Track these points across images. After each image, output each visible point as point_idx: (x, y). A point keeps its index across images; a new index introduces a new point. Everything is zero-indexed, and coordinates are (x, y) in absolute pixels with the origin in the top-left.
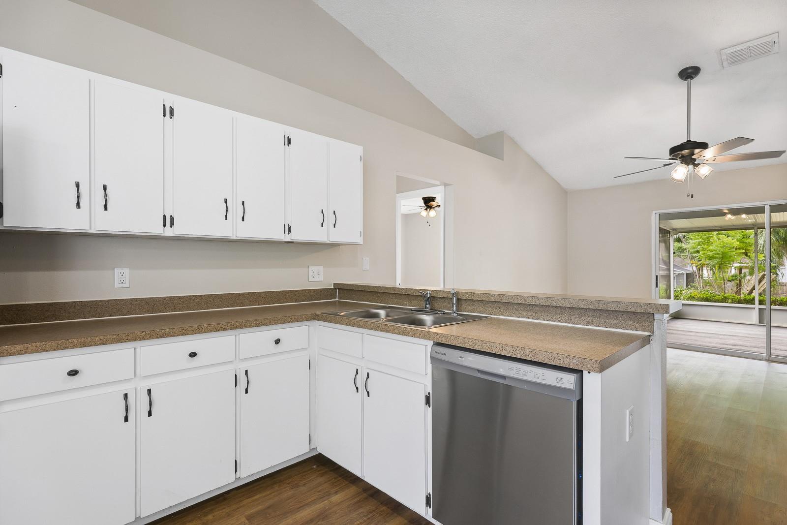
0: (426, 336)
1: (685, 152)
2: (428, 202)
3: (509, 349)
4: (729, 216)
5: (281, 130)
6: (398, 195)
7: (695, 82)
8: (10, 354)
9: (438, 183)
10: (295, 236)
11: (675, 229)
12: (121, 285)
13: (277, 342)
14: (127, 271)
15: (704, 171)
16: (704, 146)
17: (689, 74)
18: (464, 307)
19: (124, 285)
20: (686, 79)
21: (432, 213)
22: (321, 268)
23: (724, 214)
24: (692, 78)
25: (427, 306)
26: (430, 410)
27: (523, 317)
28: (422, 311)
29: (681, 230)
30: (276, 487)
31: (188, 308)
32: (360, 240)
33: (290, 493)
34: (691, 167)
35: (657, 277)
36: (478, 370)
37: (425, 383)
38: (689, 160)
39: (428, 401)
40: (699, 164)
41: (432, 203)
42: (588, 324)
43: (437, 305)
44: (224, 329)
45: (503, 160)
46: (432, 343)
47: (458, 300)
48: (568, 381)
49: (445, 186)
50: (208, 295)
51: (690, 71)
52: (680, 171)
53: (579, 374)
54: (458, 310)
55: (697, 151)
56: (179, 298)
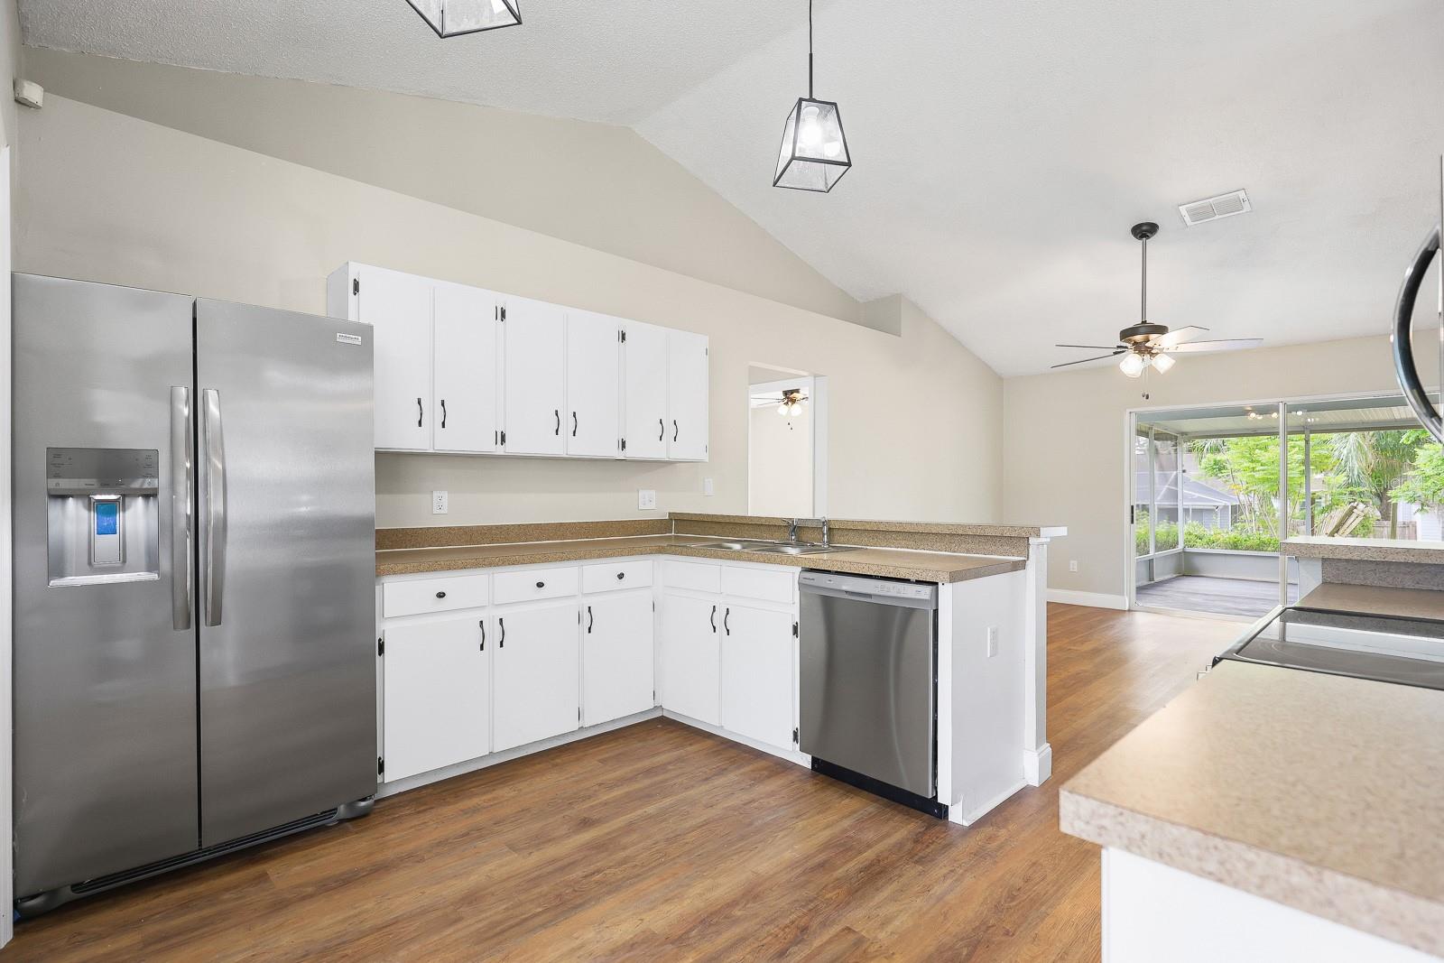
0: (793, 561)
1: (1139, 338)
2: (789, 396)
3: (875, 568)
4: (1253, 415)
5: (616, 324)
6: (751, 387)
7: (1152, 242)
8: (395, 573)
9: (805, 374)
10: (630, 453)
11: (1186, 434)
12: (439, 512)
13: (621, 576)
14: (445, 495)
15: (1163, 363)
16: (1161, 330)
17: (1144, 231)
18: (836, 538)
19: (442, 512)
20: (1141, 237)
21: (796, 409)
22: (653, 493)
23: (1246, 413)
24: (1148, 237)
25: (793, 538)
26: (797, 640)
27: (902, 547)
28: (787, 544)
29: (1197, 434)
30: (621, 741)
31: (507, 540)
32: (705, 457)
33: (640, 745)
34: (1147, 357)
35: (1132, 507)
36: (846, 592)
37: (793, 613)
38: (1142, 349)
39: (795, 632)
40: (1157, 354)
41: (795, 394)
42: (968, 551)
43: (806, 536)
44: (569, 559)
45: (900, 336)
46: (800, 569)
47: (830, 529)
48: (925, 592)
49: (815, 377)
50: (527, 525)
51: (1144, 228)
52: (1132, 364)
53: (935, 587)
54: (829, 542)
55: (1152, 336)
56: (497, 527)
